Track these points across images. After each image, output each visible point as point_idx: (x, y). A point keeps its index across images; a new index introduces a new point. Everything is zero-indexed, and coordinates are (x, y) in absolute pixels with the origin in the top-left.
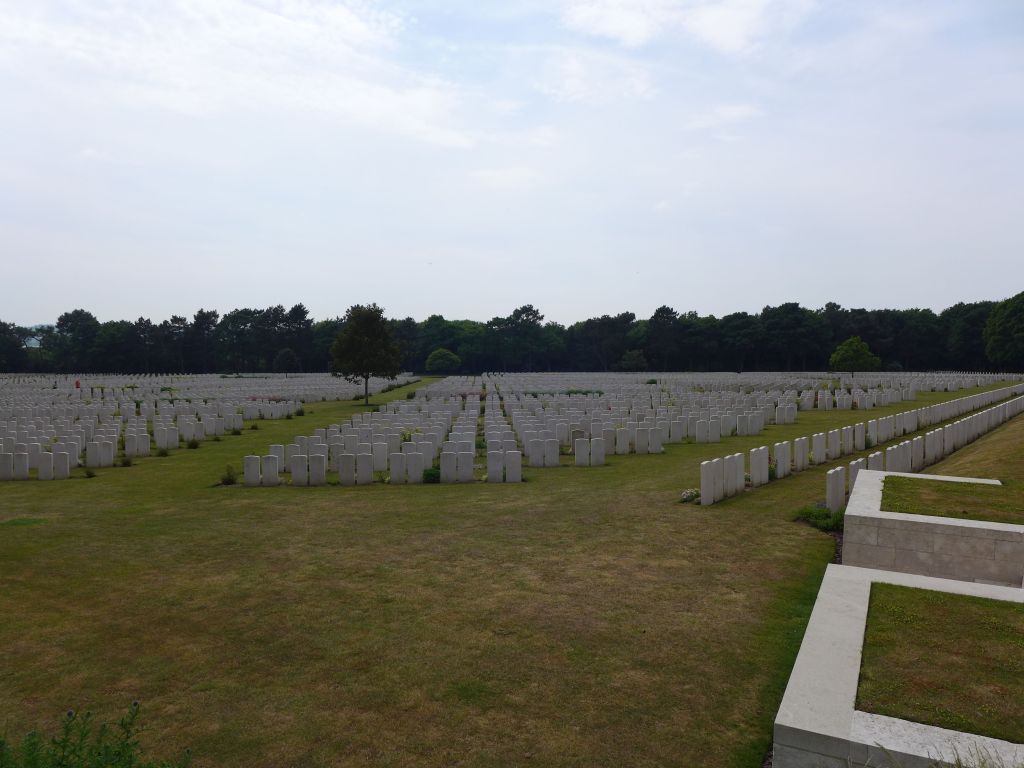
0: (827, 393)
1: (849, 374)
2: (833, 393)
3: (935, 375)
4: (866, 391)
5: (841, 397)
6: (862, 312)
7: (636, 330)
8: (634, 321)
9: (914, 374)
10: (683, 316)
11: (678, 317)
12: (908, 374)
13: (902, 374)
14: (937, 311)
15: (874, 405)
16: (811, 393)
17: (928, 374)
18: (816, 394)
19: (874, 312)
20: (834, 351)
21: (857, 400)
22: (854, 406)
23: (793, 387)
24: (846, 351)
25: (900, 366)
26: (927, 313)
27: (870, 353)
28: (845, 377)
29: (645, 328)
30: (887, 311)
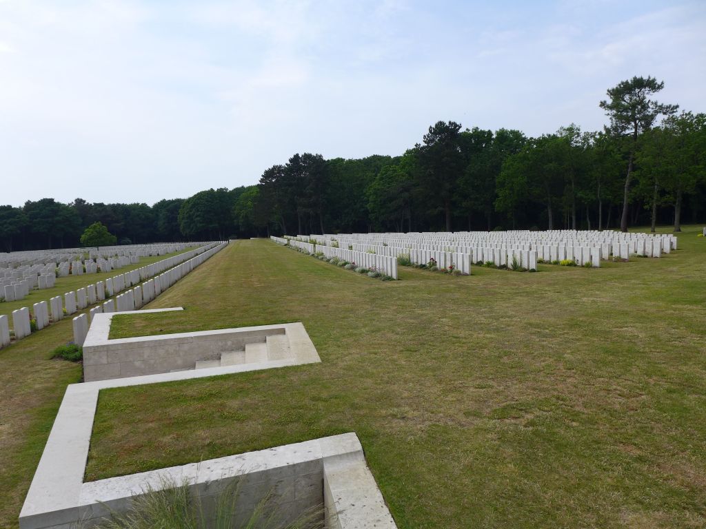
0: (79, 263)
1: (95, 249)
2: (83, 263)
3: (152, 245)
4: (107, 260)
5: (89, 265)
6: (101, 205)
9: (139, 246)
12: (135, 246)
13: (131, 246)
14: (151, 205)
15: (112, 268)
16: (67, 264)
17: (148, 245)
18: (71, 264)
19: (109, 205)
20: (83, 233)
21: (100, 266)
22: (99, 270)
23: (52, 261)
24: (92, 232)
25: (130, 241)
26: (144, 206)
27: (109, 234)
28: (93, 251)
30: (119, 205)
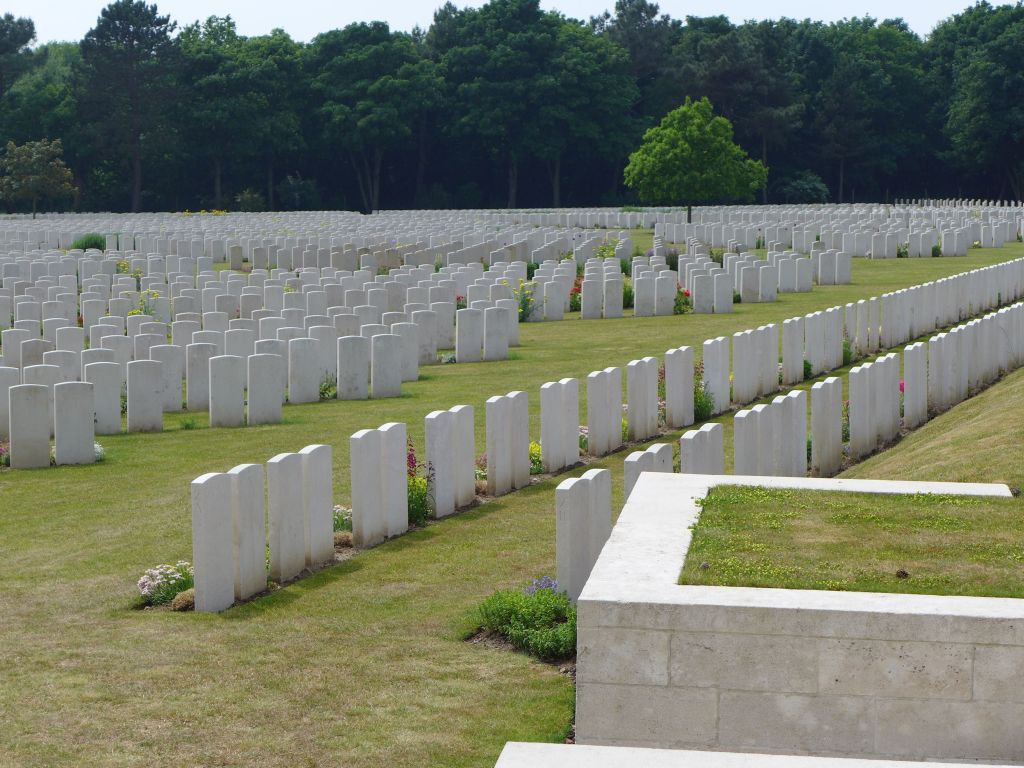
0: (609, 267)
1: (680, 213)
2: (626, 270)
3: (913, 209)
4: (719, 260)
5: (650, 279)
6: (718, 25)
7: (39, 75)
8: (33, 46)
9: (859, 209)
10: (190, 32)
11: (173, 35)
12: (843, 209)
13: (826, 209)
15: (737, 300)
16: (565, 267)
17: (897, 209)
18: (580, 270)
19: (750, 28)
20: (638, 143)
21: (691, 286)
22: (682, 305)
23: (515, 253)
24: (673, 144)
25: (821, 186)
26: (894, 34)
27: (737, 149)
28: (668, 222)
29: (66, 71)
30: (788, 25)
